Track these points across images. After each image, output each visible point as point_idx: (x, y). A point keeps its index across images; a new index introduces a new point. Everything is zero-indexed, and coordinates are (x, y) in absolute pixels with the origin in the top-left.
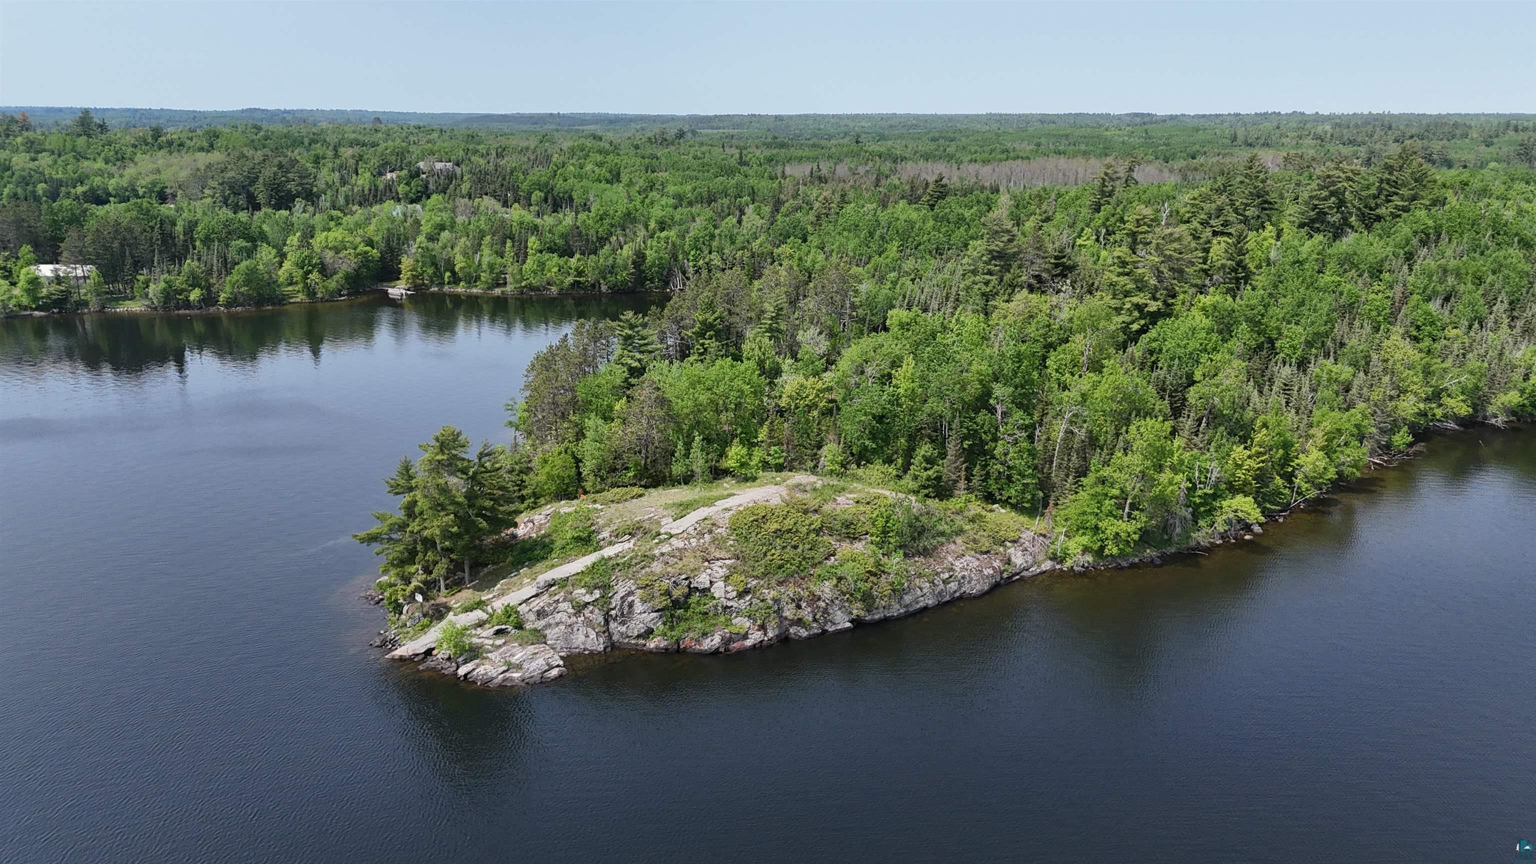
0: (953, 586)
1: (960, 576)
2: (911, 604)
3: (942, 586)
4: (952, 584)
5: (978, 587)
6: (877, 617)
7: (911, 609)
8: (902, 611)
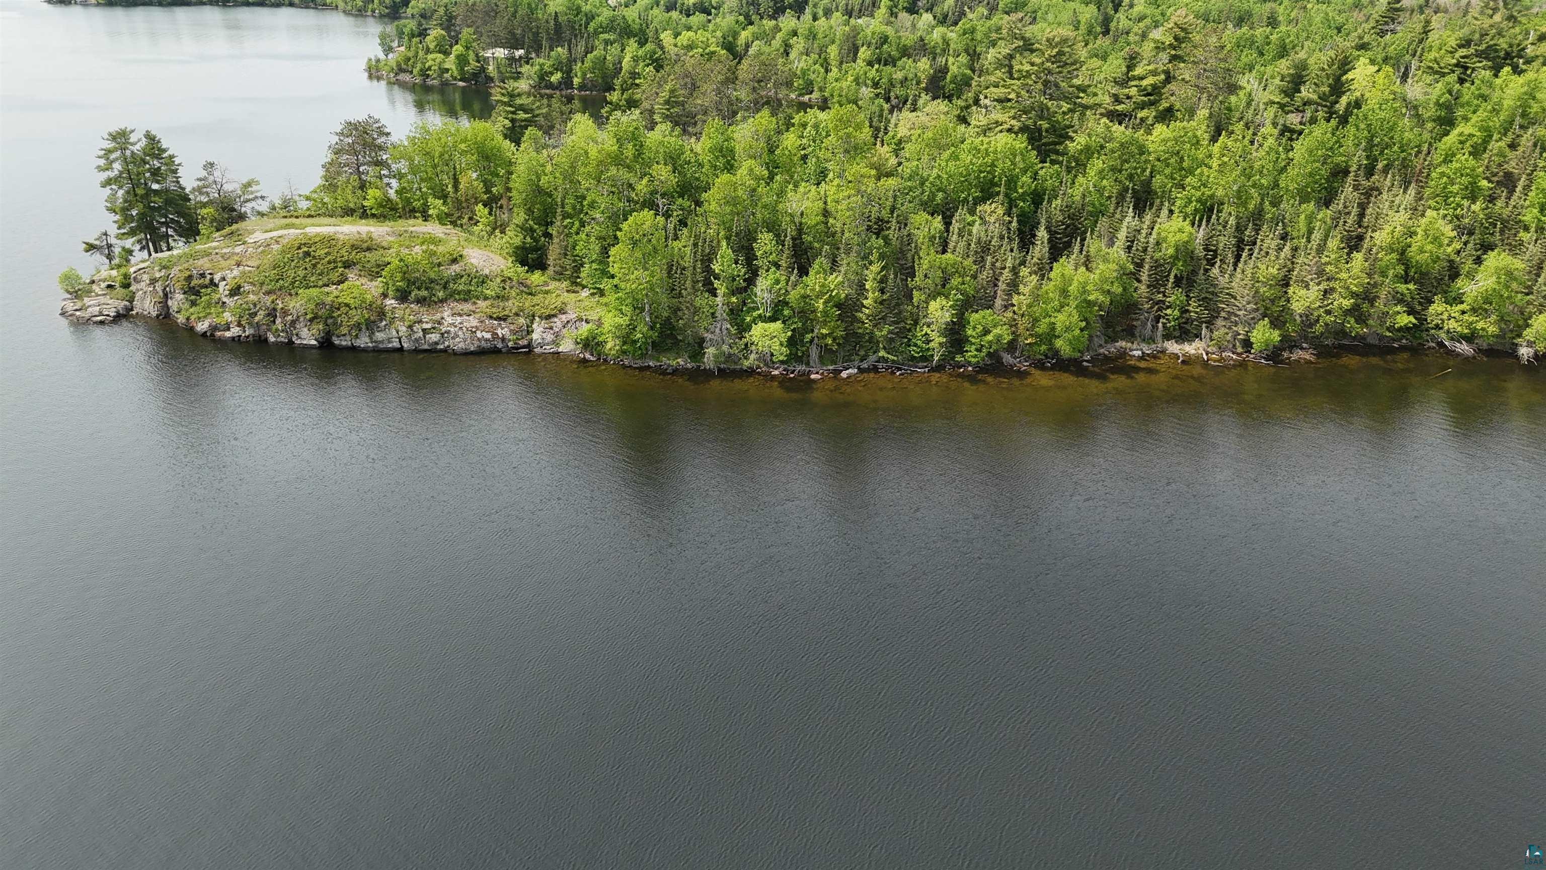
0: (434, 337)
1: (443, 330)
2: (382, 342)
3: (421, 334)
4: (433, 335)
5: (461, 345)
6: (344, 343)
7: (381, 346)
8: (370, 345)
